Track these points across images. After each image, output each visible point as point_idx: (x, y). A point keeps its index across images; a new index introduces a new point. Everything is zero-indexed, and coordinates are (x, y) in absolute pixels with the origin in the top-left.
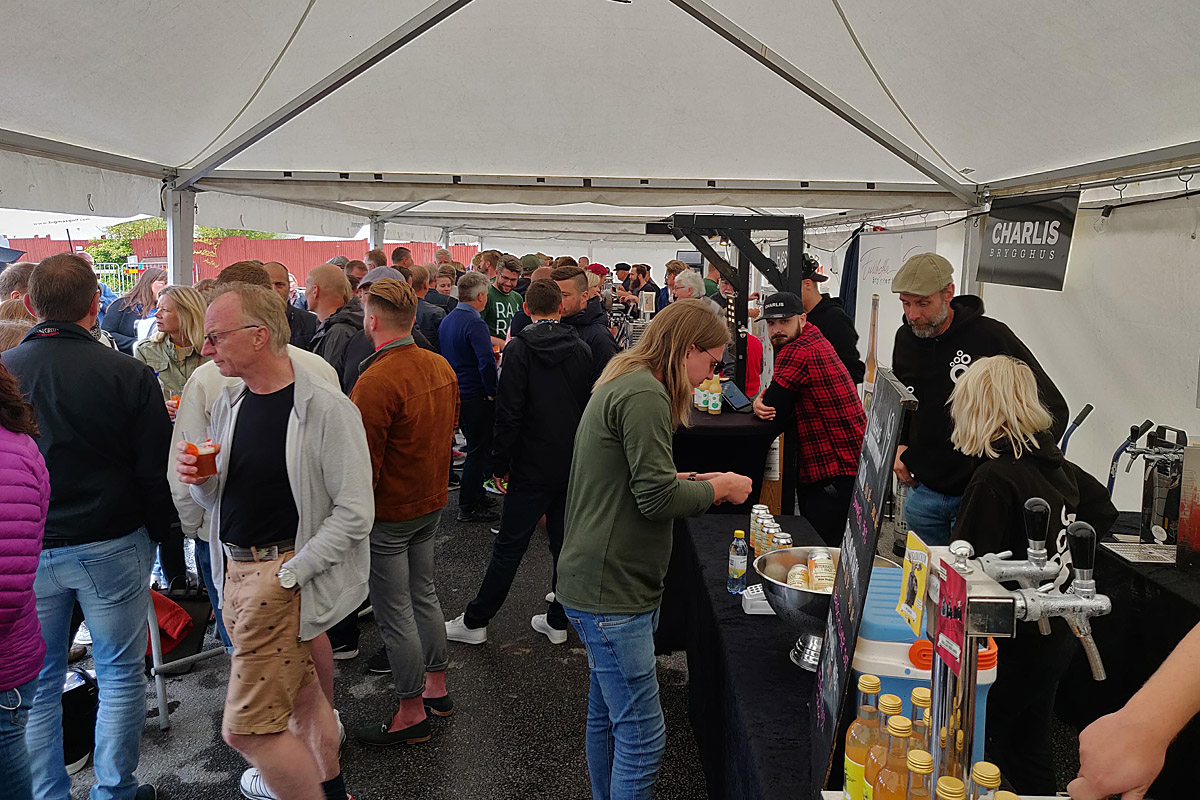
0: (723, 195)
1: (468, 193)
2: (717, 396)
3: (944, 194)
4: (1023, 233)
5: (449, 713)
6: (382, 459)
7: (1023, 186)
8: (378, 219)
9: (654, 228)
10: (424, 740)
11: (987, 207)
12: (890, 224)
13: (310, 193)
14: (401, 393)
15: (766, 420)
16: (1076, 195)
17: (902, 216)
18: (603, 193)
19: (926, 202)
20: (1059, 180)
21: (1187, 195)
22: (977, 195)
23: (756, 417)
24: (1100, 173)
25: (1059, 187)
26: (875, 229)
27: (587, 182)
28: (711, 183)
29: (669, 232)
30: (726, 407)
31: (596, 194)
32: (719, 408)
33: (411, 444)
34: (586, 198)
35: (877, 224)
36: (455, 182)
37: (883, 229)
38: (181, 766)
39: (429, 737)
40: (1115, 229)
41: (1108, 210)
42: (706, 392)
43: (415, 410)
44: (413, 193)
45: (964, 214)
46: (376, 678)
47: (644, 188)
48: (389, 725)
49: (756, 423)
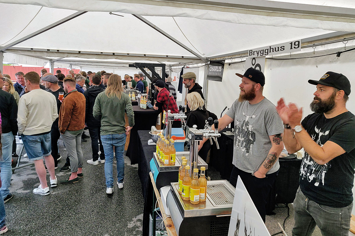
0: (148, 58)
1: (83, 56)
2: (145, 105)
3: (199, 59)
4: (215, 69)
5: (82, 177)
6: (71, 116)
7: (216, 58)
8: (52, 61)
9: (131, 66)
10: (76, 182)
11: (209, 63)
12: (190, 66)
13: (38, 54)
14: (75, 101)
15: (156, 110)
16: (224, 61)
17: (193, 64)
18: (118, 57)
19: (196, 61)
20: (222, 57)
21: (242, 62)
22: (207, 60)
23: (154, 110)
24: (229, 56)
25: (222, 59)
26: (187, 67)
27: (114, 54)
28: (145, 55)
29: (134, 67)
30: (148, 108)
31: (116, 57)
32: (146, 108)
33: (77, 113)
34: (113, 58)
35: (187, 66)
36: (79, 53)
37: (189, 67)
38: (17, 190)
39: (78, 181)
40: (231, 69)
41: (230, 64)
42: (143, 104)
43: (78, 105)
44: (68, 55)
45: (204, 64)
46: (63, 172)
47: (128, 56)
48: (69, 179)
49: (154, 111)
